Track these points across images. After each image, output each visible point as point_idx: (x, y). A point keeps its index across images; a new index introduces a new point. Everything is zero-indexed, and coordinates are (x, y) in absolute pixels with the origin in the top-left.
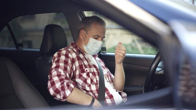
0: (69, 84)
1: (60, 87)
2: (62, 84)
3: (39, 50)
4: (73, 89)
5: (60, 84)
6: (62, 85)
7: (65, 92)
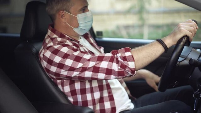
0: (123, 55)
1: (119, 68)
2: (118, 62)
3: (19, 35)
4: (132, 56)
5: (116, 64)
6: (120, 64)
7: (129, 68)
